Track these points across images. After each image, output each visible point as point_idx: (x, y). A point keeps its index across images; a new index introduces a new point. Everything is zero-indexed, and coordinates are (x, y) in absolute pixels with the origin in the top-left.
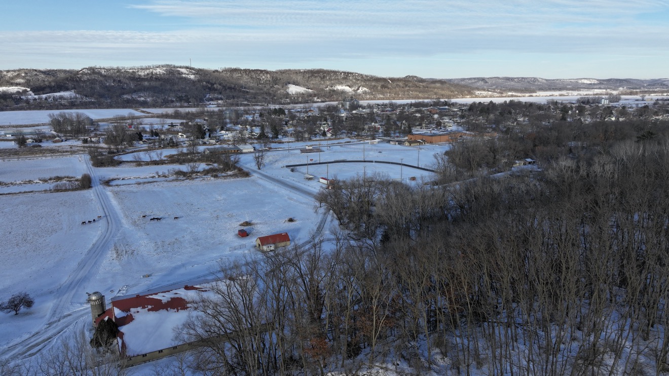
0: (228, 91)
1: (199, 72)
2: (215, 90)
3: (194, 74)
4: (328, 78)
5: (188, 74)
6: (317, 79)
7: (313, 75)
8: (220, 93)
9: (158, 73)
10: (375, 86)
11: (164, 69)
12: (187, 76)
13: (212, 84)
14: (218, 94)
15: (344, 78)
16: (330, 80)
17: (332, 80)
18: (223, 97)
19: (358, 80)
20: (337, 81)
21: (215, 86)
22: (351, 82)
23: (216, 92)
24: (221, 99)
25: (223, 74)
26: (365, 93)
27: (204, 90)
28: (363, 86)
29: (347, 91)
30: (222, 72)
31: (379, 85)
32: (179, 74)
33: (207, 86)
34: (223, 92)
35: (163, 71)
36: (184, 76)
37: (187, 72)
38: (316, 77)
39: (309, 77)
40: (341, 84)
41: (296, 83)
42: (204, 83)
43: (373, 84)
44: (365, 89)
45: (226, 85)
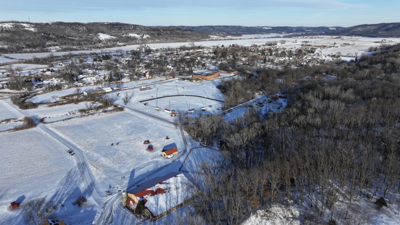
0: (60, 39)
1: (36, 25)
2: (51, 39)
3: (34, 28)
4: (123, 29)
5: (29, 28)
6: (116, 29)
7: (113, 27)
8: (56, 41)
9: (7, 27)
10: (153, 34)
11: (11, 24)
12: (28, 29)
13: (49, 35)
14: (54, 41)
15: (134, 29)
16: (125, 30)
17: (126, 30)
18: (57, 43)
19: (143, 30)
20: (129, 31)
21: (51, 36)
22: (138, 31)
23: (53, 40)
24: (57, 45)
25: (53, 26)
26: (148, 38)
27: (44, 39)
28: (146, 34)
29: (137, 37)
30: (52, 25)
31: (156, 33)
32: (23, 27)
33: (45, 36)
34: (57, 40)
35: (11, 26)
36: (26, 29)
37: (28, 26)
38: (115, 28)
39: (111, 28)
40: (132, 32)
41: (103, 32)
42: (43, 34)
43: (152, 32)
44: (147, 36)
45: (58, 35)
